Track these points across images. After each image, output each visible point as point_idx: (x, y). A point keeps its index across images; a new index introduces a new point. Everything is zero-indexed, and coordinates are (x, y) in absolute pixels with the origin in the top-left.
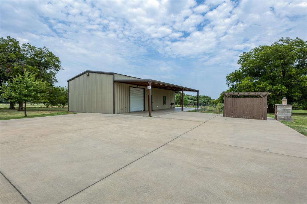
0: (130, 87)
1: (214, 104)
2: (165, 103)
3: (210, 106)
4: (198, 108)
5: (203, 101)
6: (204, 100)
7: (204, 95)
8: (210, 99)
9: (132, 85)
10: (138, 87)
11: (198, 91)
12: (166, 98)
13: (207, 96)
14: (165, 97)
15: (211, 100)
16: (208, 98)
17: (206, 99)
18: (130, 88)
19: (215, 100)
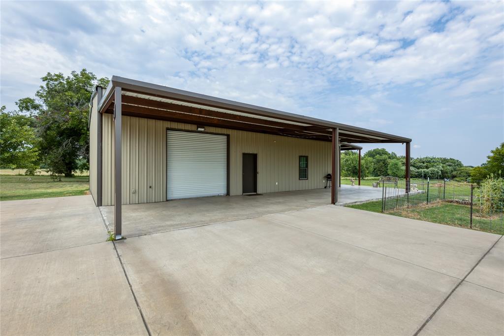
0: (168, 129)
1: (469, 176)
2: (303, 174)
3: (458, 181)
4: (408, 189)
5: (442, 171)
6: (443, 167)
7: (443, 157)
8: (460, 165)
9: (175, 125)
10: (199, 129)
11: (407, 142)
12: (307, 161)
13: (451, 159)
14: (304, 161)
15: (462, 168)
16: (457, 164)
17: (450, 166)
18: (170, 132)
19: (472, 167)
